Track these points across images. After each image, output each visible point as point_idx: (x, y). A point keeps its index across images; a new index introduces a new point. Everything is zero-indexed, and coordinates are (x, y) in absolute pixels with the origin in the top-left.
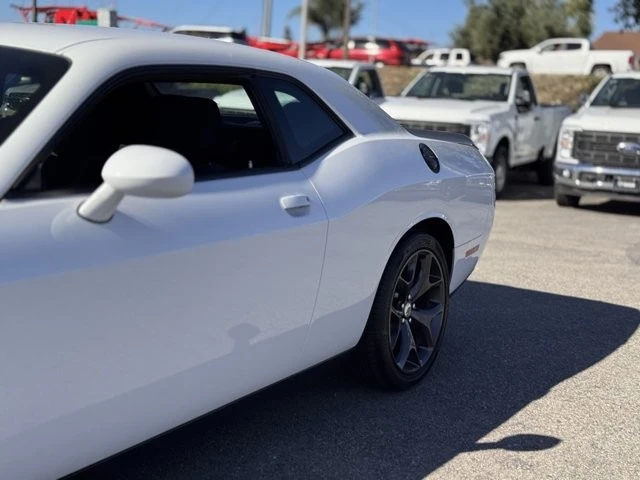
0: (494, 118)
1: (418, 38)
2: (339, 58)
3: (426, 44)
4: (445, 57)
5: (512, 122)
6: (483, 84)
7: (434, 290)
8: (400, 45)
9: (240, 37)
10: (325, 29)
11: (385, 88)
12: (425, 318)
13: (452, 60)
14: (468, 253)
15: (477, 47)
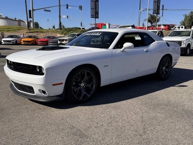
0: (187, 40)
1: (173, 24)
2: (154, 29)
3: (175, 25)
4: (179, 28)
5: (191, 40)
6: (186, 33)
7: (169, 66)
8: (168, 25)
9: (133, 27)
10: (152, 24)
11: (164, 35)
12: (167, 70)
13: (181, 28)
14: (175, 60)
15: (186, 25)
